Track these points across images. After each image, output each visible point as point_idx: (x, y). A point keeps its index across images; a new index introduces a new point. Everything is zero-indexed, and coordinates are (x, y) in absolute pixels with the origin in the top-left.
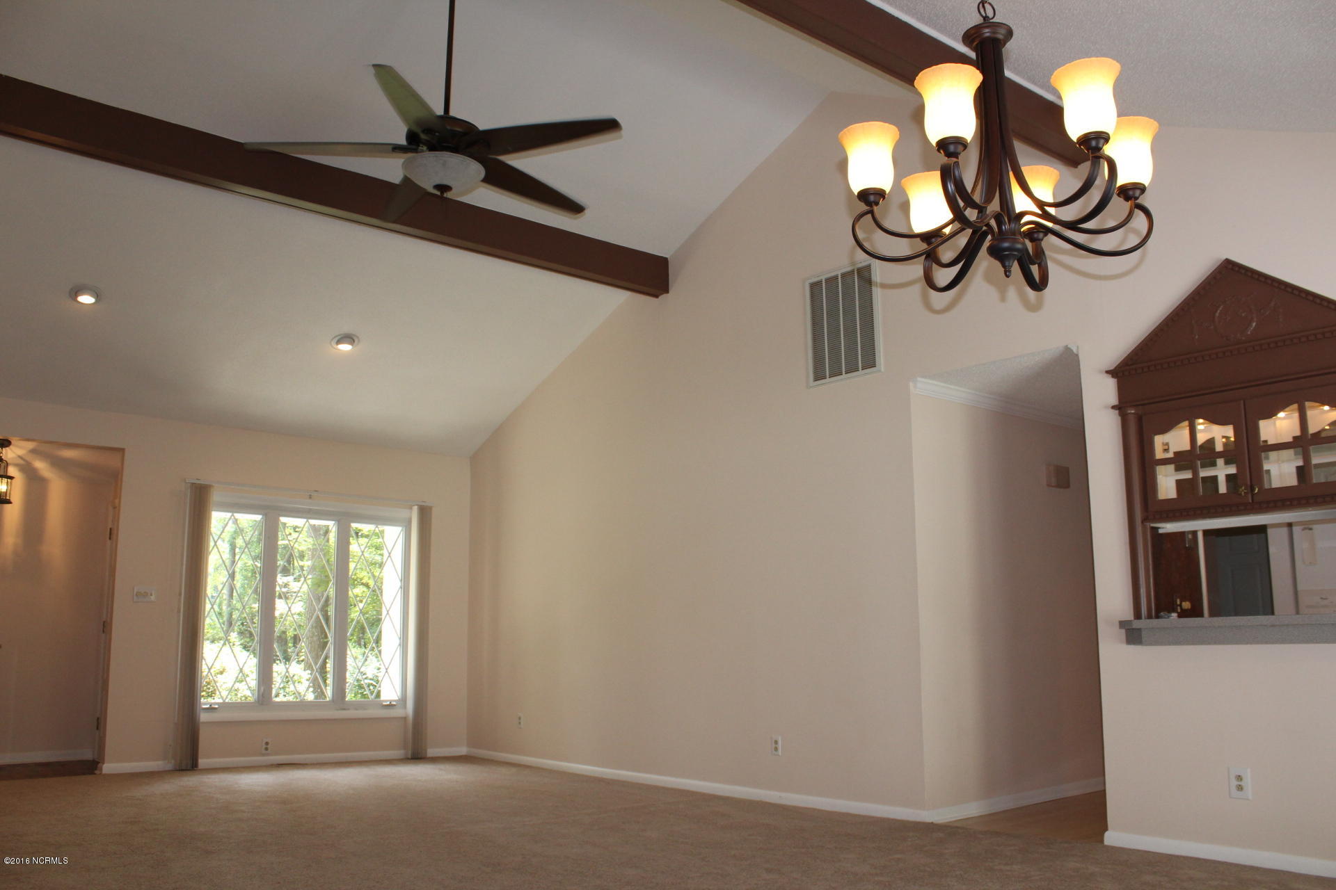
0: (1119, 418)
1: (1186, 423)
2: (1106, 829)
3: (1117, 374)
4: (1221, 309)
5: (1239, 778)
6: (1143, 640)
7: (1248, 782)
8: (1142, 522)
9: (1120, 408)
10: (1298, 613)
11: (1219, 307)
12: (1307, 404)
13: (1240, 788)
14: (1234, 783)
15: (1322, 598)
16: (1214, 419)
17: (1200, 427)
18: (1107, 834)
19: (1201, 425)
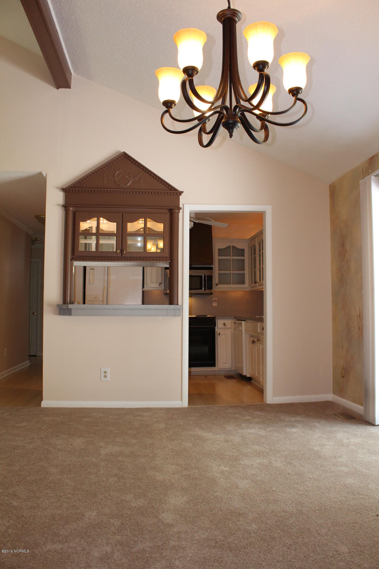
0: (64, 211)
1: (96, 219)
2: (42, 400)
3: (66, 191)
4: (118, 172)
5: (105, 372)
6: (72, 313)
7: (108, 375)
8: (71, 260)
9: (66, 207)
10: (84, 303)
11: (117, 171)
12: (148, 220)
13: (105, 376)
14: (103, 374)
15: (95, 298)
16: (110, 220)
17: (101, 222)
18: (43, 402)
19: (102, 221)
